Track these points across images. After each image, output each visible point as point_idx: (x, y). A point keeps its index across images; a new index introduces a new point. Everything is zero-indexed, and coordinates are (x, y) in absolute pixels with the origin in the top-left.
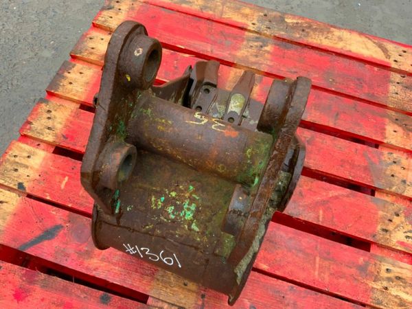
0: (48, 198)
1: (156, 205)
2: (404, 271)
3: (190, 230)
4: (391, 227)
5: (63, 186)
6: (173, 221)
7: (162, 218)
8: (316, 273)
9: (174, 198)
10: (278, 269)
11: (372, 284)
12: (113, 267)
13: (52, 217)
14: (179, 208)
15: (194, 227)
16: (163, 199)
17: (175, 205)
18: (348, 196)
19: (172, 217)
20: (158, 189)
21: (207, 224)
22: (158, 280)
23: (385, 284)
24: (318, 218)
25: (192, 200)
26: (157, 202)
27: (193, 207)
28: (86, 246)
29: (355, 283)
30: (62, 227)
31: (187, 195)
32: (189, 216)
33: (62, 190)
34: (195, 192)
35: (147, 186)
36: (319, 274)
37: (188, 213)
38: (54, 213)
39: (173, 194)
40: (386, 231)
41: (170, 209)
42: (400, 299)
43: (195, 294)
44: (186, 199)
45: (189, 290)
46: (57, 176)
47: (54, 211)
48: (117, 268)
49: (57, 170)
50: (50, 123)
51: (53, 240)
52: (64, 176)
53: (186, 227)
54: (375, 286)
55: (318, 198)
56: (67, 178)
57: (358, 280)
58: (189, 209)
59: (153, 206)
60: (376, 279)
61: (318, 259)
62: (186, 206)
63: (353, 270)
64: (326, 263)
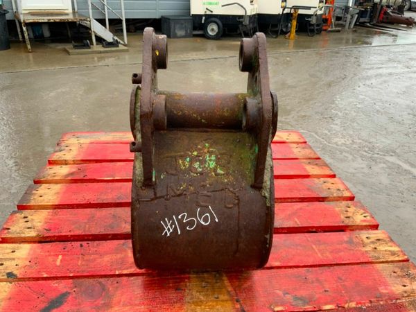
0: (45, 276)
1: (184, 166)
2: (379, 235)
3: (217, 175)
4: (349, 214)
5: (58, 263)
6: (201, 174)
7: (192, 174)
8: (319, 255)
9: (197, 156)
10: (289, 262)
11: (364, 249)
12: (137, 307)
13: (55, 289)
14: (203, 162)
15: (219, 171)
16: (188, 159)
17: (199, 161)
18: (308, 206)
19: (200, 170)
20: (182, 153)
21: (229, 165)
22: (189, 302)
23: (373, 246)
24: (296, 222)
25: (211, 153)
26: (184, 163)
27: (213, 158)
28: (102, 300)
29: (352, 252)
30: (69, 293)
31: (206, 151)
32: (212, 165)
33: (59, 266)
34: (211, 147)
35: (173, 154)
36: (322, 255)
37: (211, 163)
38: (57, 285)
39: (195, 153)
40: (349, 217)
41: (197, 165)
42: (390, 251)
43: (229, 302)
44: (206, 153)
45: (223, 301)
46: (50, 258)
47: (54, 284)
48: (143, 307)
49: (47, 254)
50: (29, 224)
51: (62, 307)
52: (57, 256)
53: (213, 174)
54: (367, 250)
55: (289, 212)
56: (60, 257)
57: (353, 250)
58: (210, 160)
59: (183, 167)
60: (364, 245)
61: (314, 247)
62: (208, 158)
63: (344, 245)
64: (322, 247)
